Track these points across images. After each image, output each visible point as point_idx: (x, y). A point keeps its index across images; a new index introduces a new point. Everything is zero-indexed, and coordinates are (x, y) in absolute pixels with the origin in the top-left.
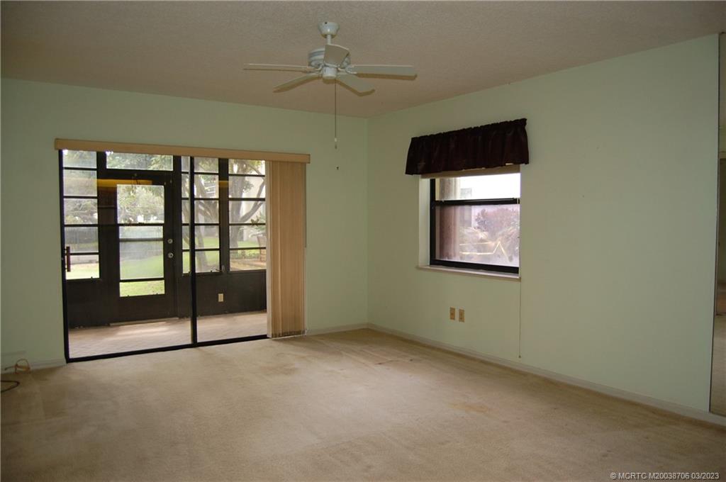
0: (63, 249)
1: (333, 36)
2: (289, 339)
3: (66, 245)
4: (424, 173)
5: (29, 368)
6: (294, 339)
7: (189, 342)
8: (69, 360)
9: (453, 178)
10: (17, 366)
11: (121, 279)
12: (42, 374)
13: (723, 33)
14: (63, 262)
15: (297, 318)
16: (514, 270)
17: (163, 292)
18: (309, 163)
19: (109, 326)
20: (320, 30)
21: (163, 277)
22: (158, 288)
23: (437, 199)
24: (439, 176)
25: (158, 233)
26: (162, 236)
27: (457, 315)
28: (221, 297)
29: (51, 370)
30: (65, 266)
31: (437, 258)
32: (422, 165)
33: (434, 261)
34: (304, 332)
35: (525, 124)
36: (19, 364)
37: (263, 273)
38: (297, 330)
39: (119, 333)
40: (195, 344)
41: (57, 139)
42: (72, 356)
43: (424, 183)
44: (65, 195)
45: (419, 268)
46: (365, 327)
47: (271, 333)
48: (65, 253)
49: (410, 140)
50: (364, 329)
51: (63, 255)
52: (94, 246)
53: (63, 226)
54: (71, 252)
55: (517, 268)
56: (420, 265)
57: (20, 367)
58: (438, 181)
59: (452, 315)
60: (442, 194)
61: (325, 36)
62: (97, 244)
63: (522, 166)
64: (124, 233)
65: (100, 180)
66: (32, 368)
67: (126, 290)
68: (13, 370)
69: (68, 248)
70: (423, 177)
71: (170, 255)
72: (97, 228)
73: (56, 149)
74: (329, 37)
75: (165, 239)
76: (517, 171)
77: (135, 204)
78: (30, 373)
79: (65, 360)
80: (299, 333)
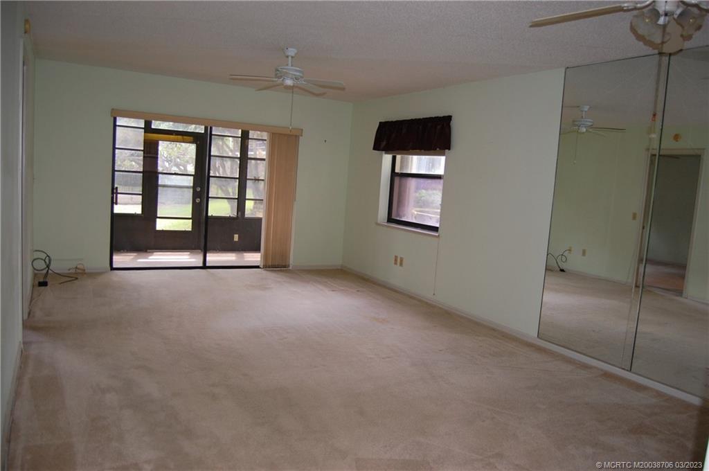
0: (113, 189)
1: (292, 57)
2: (275, 271)
3: (116, 186)
4: (387, 150)
5: (84, 270)
6: (281, 271)
7: (201, 265)
8: (113, 269)
9: (411, 156)
10: (76, 268)
11: (158, 216)
12: (93, 275)
13: (568, 68)
14: (112, 198)
15: (284, 255)
16: (435, 229)
17: (190, 230)
18: (302, 136)
19: (146, 251)
20: (284, 53)
21: (190, 217)
22: (187, 226)
23: (397, 171)
24: (399, 154)
25: (189, 181)
26: (192, 185)
27: (399, 261)
28: (236, 238)
29: (100, 274)
30: (114, 202)
31: (394, 217)
32: (384, 144)
33: (390, 220)
34: (289, 266)
35: (451, 119)
36: (78, 267)
37: (260, 220)
38: (284, 264)
39: (150, 257)
40: (204, 267)
41: (113, 109)
42: (114, 266)
43: (387, 158)
44: (117, 146)
45: (378, 224)
46: (339, 268)
47: (262, 264)
48: (114, 191)
49: (378, 124)
50: (338, 269)
51: (113, 193)
52: (139, 190)
53: (114, 171)
54: (119, 191)
55: (437, 228)
56: (379, 222)
57: (79, 269)
58: (398, 157)
59: (396, 260)
60: (401, 168)
61: (287, 57)
62: (141, 189)
63: (447, 151)
64: (163, 180)
65: (147, 134)
66: (86, 271)
67: (161, 225)
68: (73, 271)
69: (117, 188)
70: (386, 153)
71: (198, 200)
72: (142, 174)
73: (112, 116)
74: (290, 58)
75: (194, 187)
76: (443, 155)
77: (184, 155)
78: (85, 273)
79: (109, 268)
80: (285, 267)
